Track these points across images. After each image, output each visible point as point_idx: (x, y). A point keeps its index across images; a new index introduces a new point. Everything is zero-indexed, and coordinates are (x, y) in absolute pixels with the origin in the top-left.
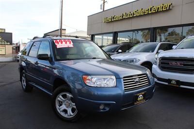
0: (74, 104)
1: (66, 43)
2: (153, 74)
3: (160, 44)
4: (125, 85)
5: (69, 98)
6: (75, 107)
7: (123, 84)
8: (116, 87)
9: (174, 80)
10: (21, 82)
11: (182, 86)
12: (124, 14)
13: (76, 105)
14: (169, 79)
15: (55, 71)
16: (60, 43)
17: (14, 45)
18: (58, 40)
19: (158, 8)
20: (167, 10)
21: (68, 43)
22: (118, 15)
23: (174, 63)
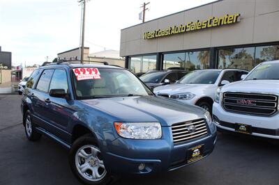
0: (102, 162)
1: (90, 73)
2: (214, 116)
3: (223, 71)
4: (174, 136)
5: (95, 153)
6: (103, 166)
7: (172, 134)
8: (161, 138)
9: (243, 125)
10: (25, 126)
11: (254, 134)
12: (173, 28)
13: (104, 164)
14: (236, 124)
15: (75, 114)
16: (81, 73)
17: (13, 70)
18: (79, 69)
19: (221, 20)
20: (233, 24)
21: (93, 73)
22: (164, 29)
23: (243, 101)
